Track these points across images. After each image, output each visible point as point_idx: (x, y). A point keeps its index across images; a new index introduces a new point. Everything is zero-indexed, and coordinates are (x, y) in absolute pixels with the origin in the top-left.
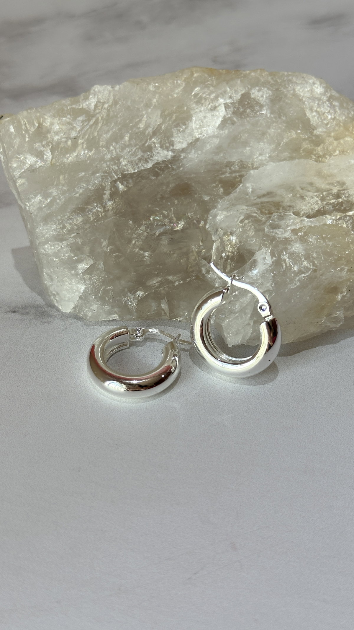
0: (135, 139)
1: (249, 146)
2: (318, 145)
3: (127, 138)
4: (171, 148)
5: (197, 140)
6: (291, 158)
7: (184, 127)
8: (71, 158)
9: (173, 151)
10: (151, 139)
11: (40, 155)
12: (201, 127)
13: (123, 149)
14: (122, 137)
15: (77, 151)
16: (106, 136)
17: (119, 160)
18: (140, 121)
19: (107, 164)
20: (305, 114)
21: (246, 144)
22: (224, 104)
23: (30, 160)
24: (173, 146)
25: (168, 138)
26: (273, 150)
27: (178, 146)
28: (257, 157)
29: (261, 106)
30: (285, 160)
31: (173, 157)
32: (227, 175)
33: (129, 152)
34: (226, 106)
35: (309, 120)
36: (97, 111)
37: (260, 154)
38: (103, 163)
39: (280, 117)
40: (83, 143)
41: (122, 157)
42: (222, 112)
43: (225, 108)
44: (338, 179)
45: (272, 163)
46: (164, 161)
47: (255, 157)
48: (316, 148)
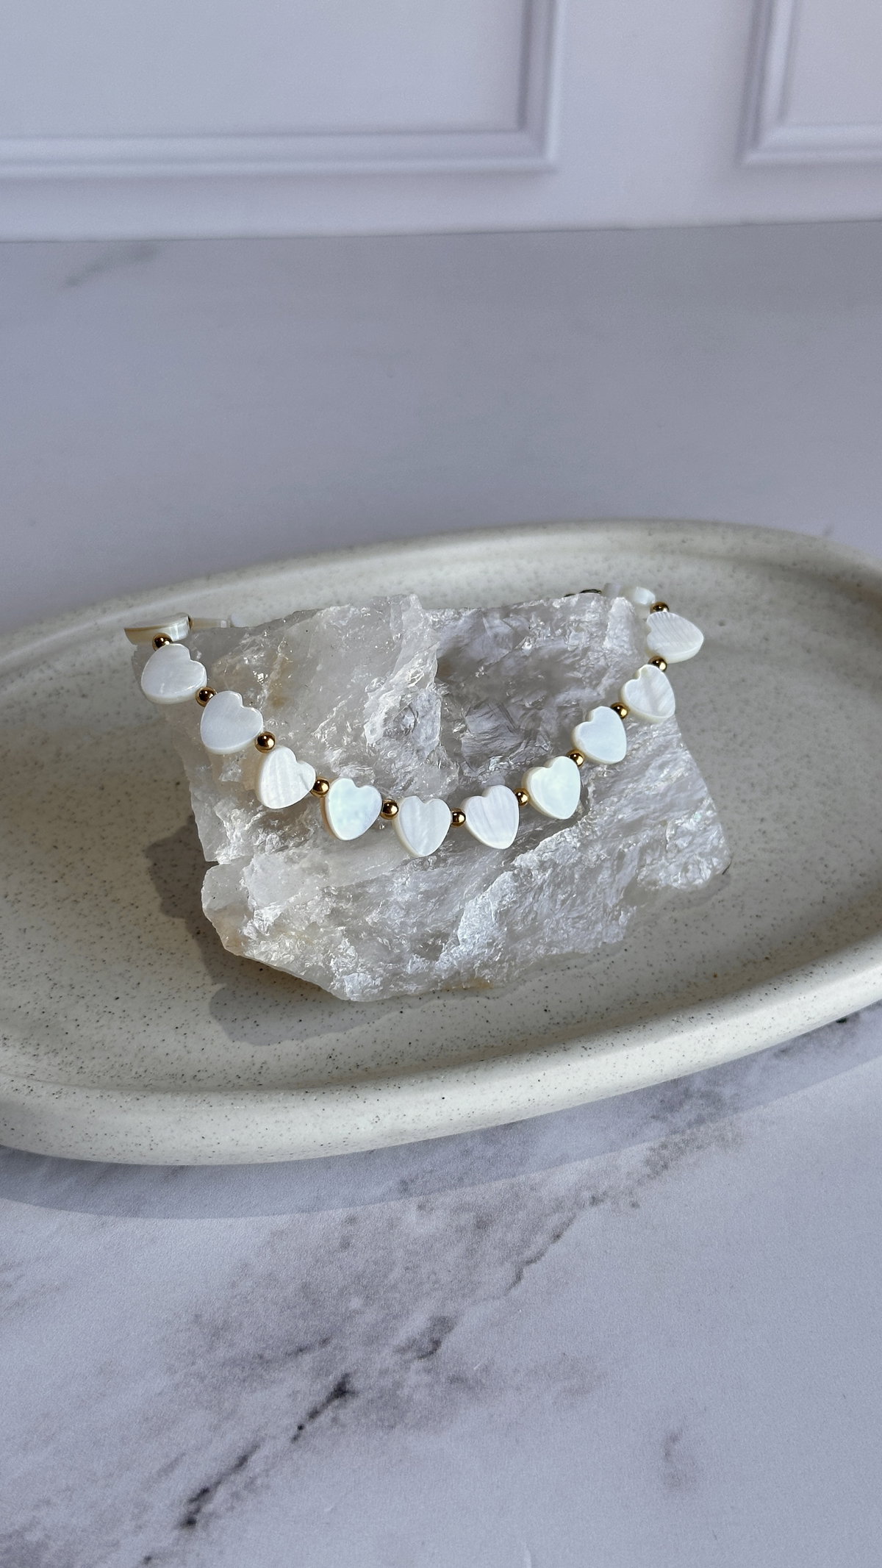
0: (565, 877)
1: (421, 893)
2: (333, 910)
3: (576, 876)
4: (516, 872)
5: (485, 889)
6: (362, 885)
7: (504, 903)
8: (645, 836)
9: (515, 868)
10: (544, 881)
11: (679, 833)
12: (482, 908)
13: (580, 861)
14: (582, 877)
15: (638, 849)
16: (604, 876)
17: (582, 844)
18: (564, 902)
19: (597, 835)
20: (357, 950)
21: (427, 895)
22: (459, 944)
23: (690, 825)
24: (514, 874)
25: (522, 885)
26: (390, 894)
27: (507, 875)
28: (407, 879)
29: (414, 951)
30: (372, 881)
31: (513, 859)
33: (571, 858)
34: (457, 943)
35: (352, 943)
36: (618, 908)
37: (404, 884)
38: (601, 836)
39: (391, 941)
40: (632, 861)
41: (579, 849)
42: (462, 932)
43: (458, 940)
44: (296, 867)
45: (387, 874)
46: (525, 851)
47: (409, 880)
48: (335, 905)
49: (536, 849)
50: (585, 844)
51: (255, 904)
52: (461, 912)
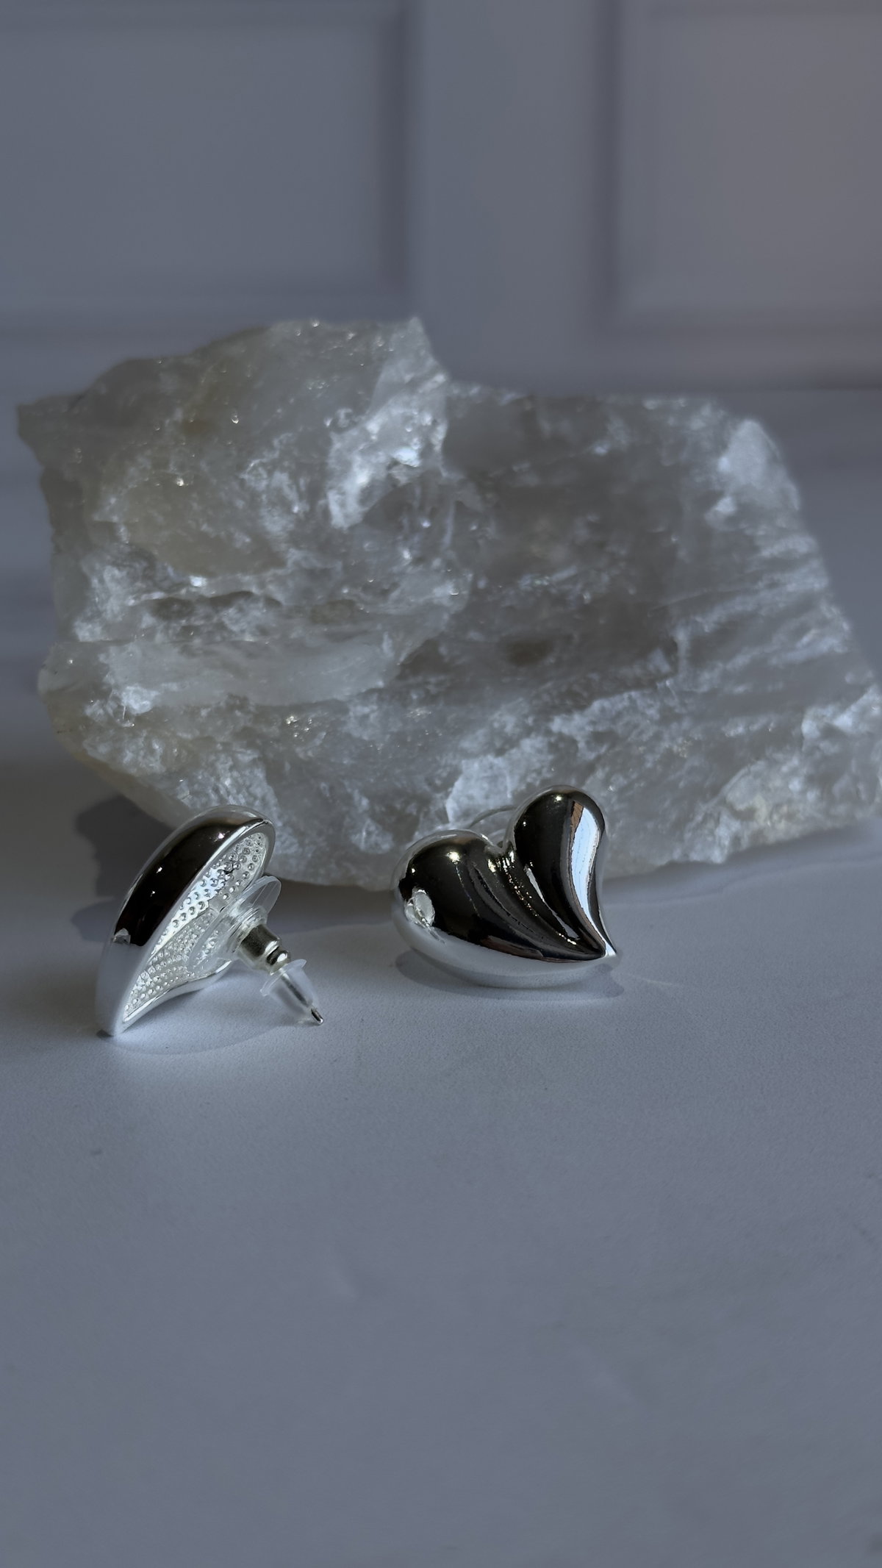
0: (632, 757)
1: (390, 734)
2: (245, 729)
4: (553, 740)
5: (500, 753)
7: (529, 780)
8: (767, 721)
9: (548, 733)
10: (599, 758)
11: (827, 731)
13: (656, 738)
14: (659, 761)
17: (663, 717)
19: (688, 709)
20: (276, 793)
21: (400, 739)
24: (549, 743)
25: (560, 760)
26: (340, 722)
27: (538, 741)
28: (373, 711)
29: (370, 813)
30: (317, 704)
31: (549, 719)
32: (433, 680)
33: (642, 732)
34: (443, 816)
37: (366, 717)
38: (695, 711)
39: (332, 787)
41: (658, 723)
42: (452, 805)
43: (445, 813)
44: (197, 660)
45: (340, 698)
46: (569, 711)
47: (377, 713)
48: (249, 724)
49: (588, 712)
50: (668, 717)
51: (112, 682)
52: (454, 774)
